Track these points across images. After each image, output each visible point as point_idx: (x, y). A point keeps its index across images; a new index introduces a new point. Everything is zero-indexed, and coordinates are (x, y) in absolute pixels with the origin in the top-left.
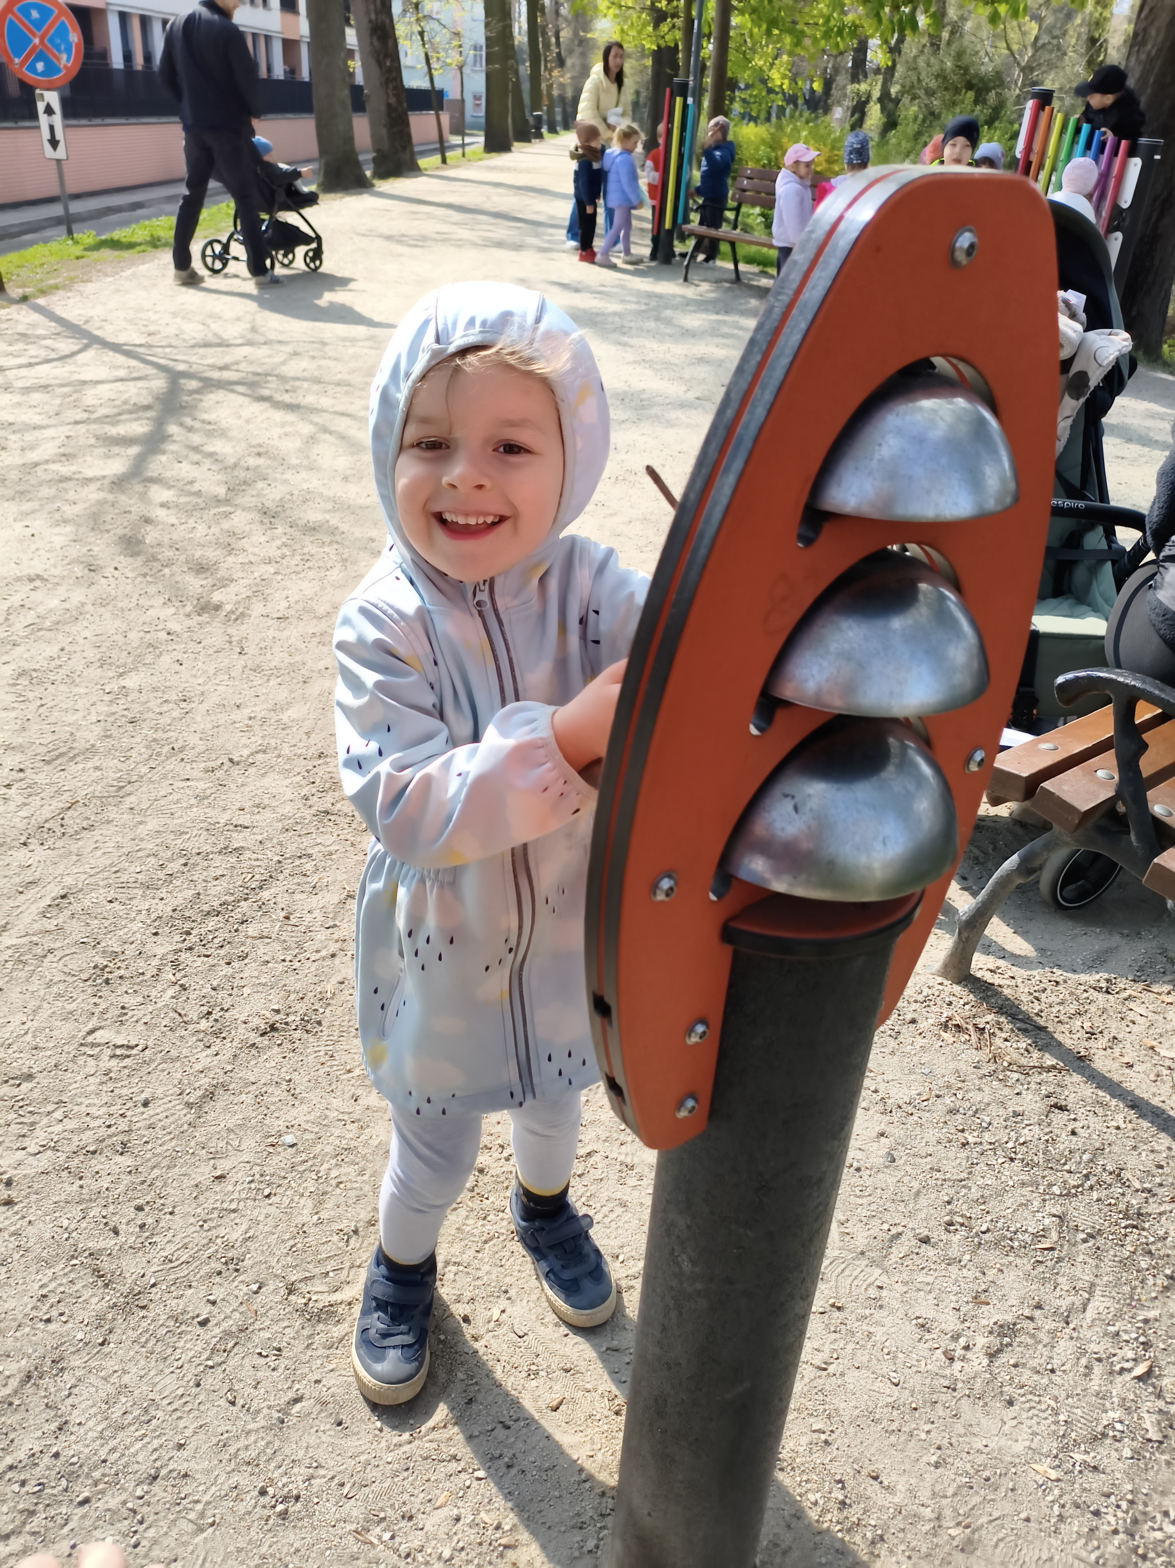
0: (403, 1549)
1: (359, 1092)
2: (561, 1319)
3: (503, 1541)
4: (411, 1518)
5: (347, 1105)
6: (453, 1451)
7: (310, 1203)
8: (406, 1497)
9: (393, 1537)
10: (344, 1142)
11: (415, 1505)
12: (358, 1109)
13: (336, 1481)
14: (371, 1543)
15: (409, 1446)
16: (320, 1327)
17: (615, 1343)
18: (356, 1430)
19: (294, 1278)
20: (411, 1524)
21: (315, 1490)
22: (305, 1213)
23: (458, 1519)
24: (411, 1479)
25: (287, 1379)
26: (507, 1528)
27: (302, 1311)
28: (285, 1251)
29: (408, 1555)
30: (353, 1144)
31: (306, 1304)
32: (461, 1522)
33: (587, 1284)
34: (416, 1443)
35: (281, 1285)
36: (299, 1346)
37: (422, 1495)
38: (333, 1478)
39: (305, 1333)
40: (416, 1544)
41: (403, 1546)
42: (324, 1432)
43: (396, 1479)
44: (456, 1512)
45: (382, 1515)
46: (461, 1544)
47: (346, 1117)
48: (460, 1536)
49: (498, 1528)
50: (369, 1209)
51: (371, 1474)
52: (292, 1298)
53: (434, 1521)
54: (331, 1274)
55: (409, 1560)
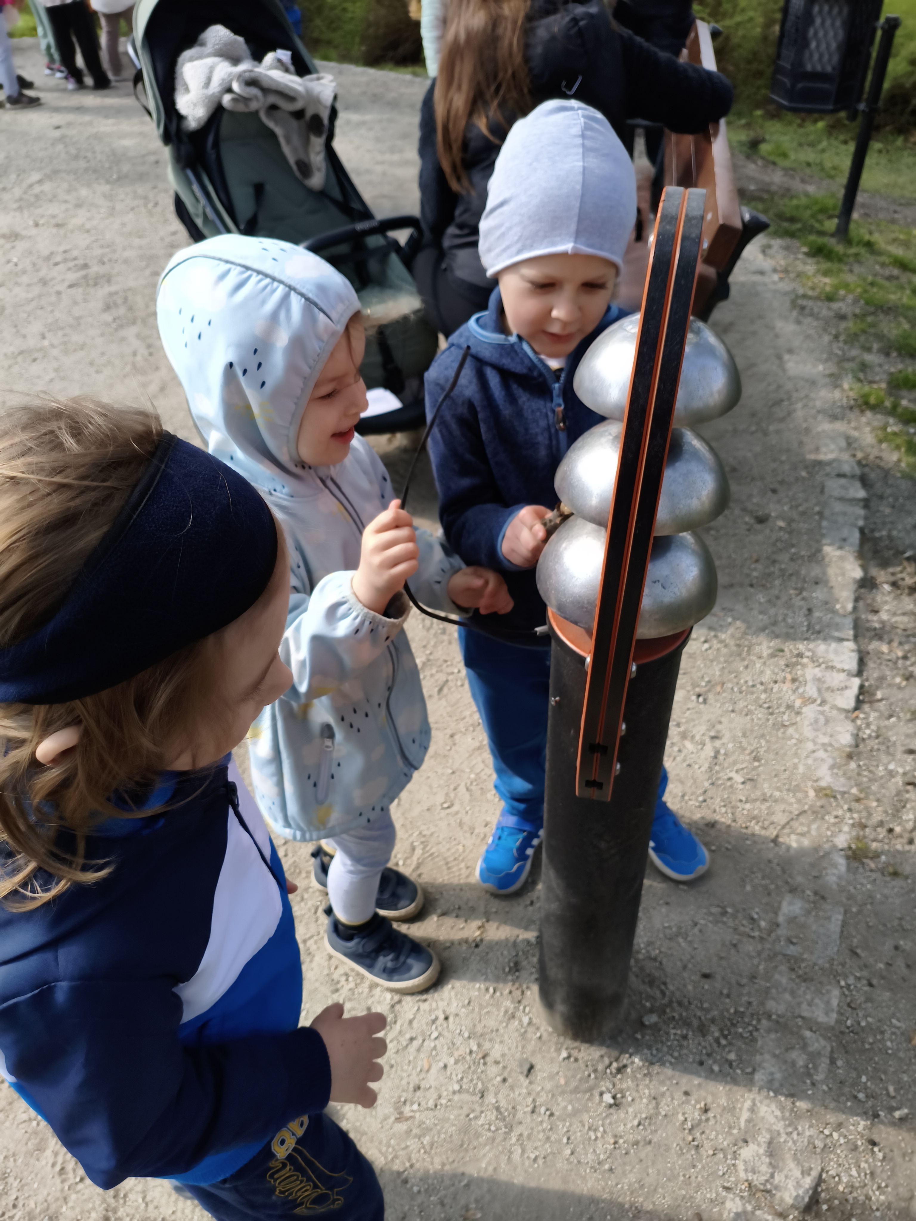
3: (480, 1056)
4: (419, 1088)
8: (406, 1080)
9: (419, 1105)
11: (415, 1080)
20: (422, 1090)
23: (445, 1067)
24: (399, 1069)
26: (475, 1048)
29: (436, 1106)
32: (449, 1066)
33: (400, 891)
37: (414, 1072)
40: (435, 1096)
41: (429, 1103)
44: (440, 1064)
45: (403, 1099)
46: (460, 1076)
48: (455, 1073)
49: (471, 1052)
53: (432, 1079)
55: (439, 1107)
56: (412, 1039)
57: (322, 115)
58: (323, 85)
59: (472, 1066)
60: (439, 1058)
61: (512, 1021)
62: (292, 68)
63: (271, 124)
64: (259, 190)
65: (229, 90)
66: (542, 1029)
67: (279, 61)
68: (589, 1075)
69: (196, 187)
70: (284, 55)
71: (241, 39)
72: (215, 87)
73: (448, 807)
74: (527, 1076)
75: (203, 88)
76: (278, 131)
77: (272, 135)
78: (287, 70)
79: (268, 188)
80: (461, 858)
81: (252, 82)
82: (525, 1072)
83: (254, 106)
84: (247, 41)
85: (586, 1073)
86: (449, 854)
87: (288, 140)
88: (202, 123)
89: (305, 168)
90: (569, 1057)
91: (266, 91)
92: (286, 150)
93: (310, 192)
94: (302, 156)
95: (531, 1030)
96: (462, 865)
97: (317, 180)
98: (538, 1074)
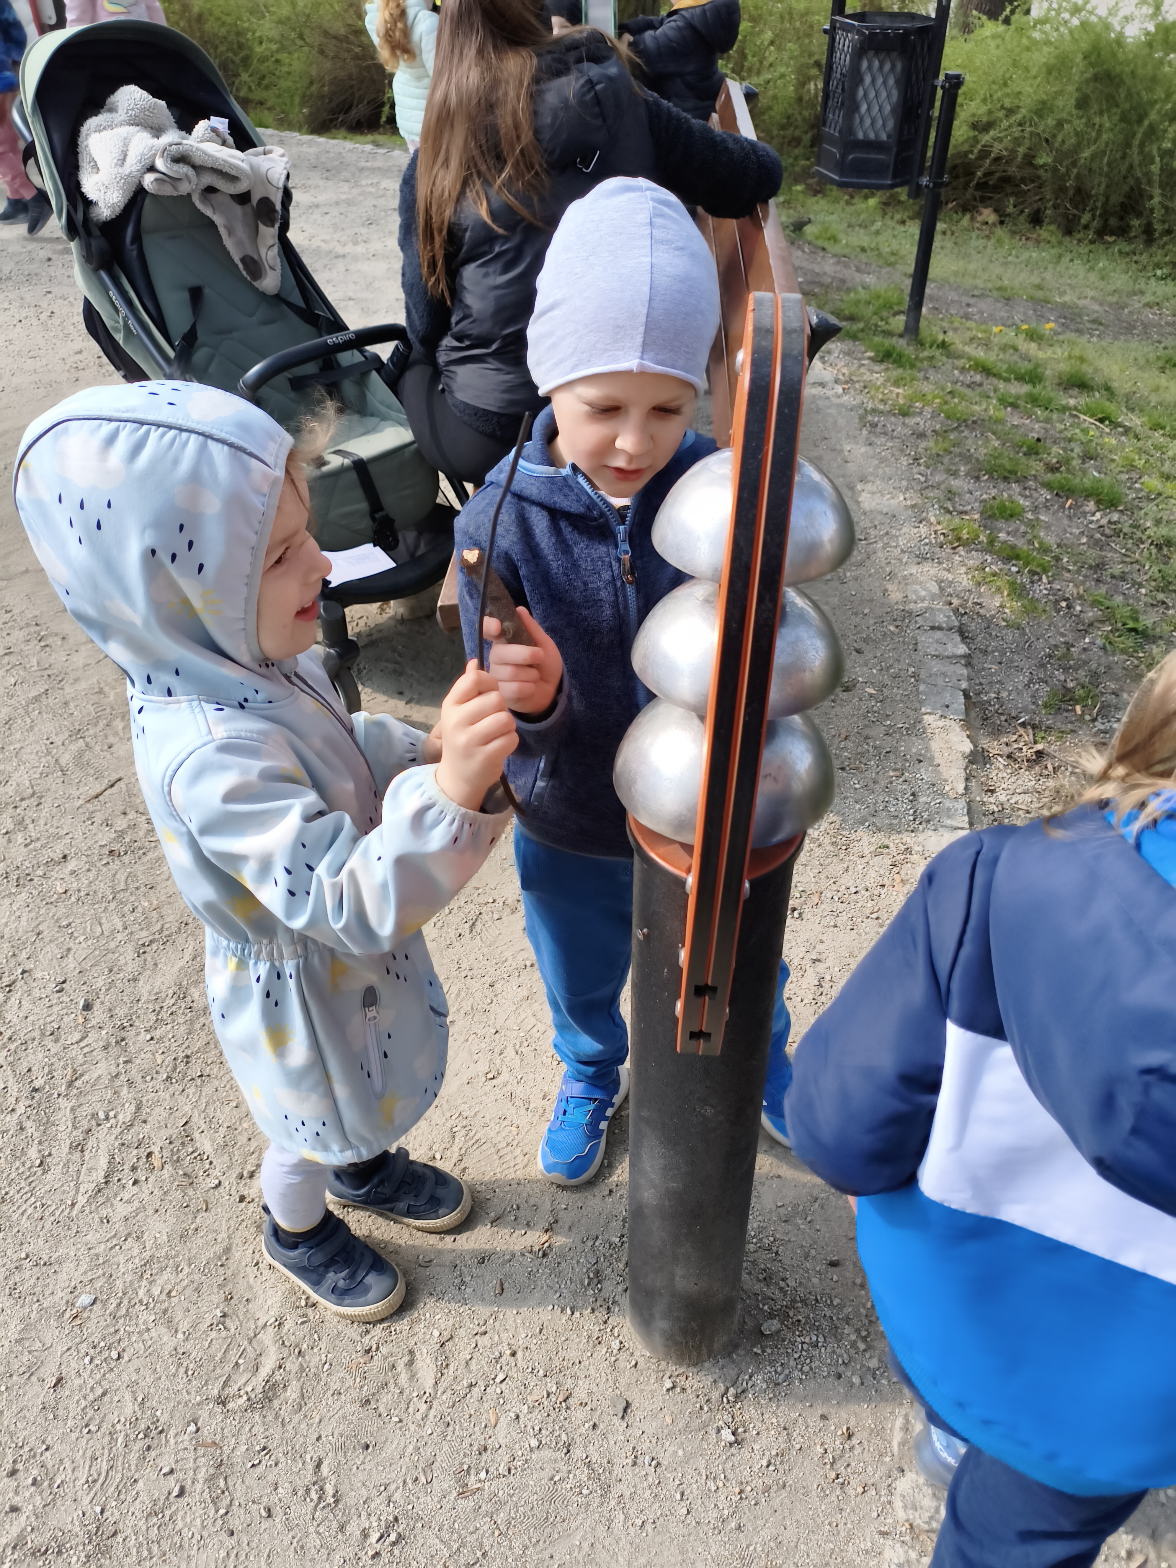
2: (440, 1233)
3: (561, 1399)
4: (485, 1449)
5: (105, 1232)
6: (465, 1383)
7: (163, 1330)
8: (467, 1441)
9: (487, 1472)
10: (137, 1261)
11: (479, 1439)
12: (119, 1226)
13: (409, 1481)
14: (478, 1489)
15: (433, 1410)
18: (383, 1438)
19: (216, 1392)
20: (489, 1451)
21: (402, 1502)
22: (168, 1341)
23: (518, 1417)
24: (457, 1427)
25: (294, 1460)
26: (554, 1389)
27: (251, 1405)
28: (185, 1380)
29: (509, 1470)
31: (248, 1400)
32: (521, 1416)
33: (441, 1192)
35: (211, 1406)
36: (276, 1431)
37: (477, 1429)
38: (405, 1482)
39: (270, 1418)
40: (506, 1458)
41: (501, 1469)
42: (363, 1463)
43: (448, 1438)
44: (513, 1415)
45: (465, 1467)
46: (537, 1428)
47: (115, 1242)
48: (530, 1425)
49: (548, 1395)
50: (215, 1290)
51: (427, 1452)
52: (231, 1406)
53: (502, 1435)
54: (241, 1361)
55: (513, 1472)
56: (471, 1386)
57: (273, 199)
58: (271, 160)
59: (552, 1414)
60: (507, 1407)
61: (598, 1347)
62: (230, 140)
63: (208, 212)
64: (196, 295)
65: (152, 169)
66: (637, 1354)
67: (214, 130)
68: (701, 1408)
69: (113, 293)
70: (220, 123)
71: (163, 103)
72: (132, 165)
73: (494, 1078)
74: (623, 1417)
75: (116, 165)
76: (217, 219)
77: (212, 225)
78: (224, 143)
79: (207, 291)
80: (515, 1143)
81: (181, 159)
82: (620, 1415)
83: (184, 188)
84: (169, 106)
85: (698, 1405)
86: (499, 1138)
87: (230, 233)
88: (118, 211)
89: (254, 267)
90: (674, 1387)
91: (198, 169)
92: (228, 243)
93: (263, 296)
94: (250, 252)
95: (623, 1356)
96: (518, 1151)
97: (270, 282)
98: (637, 1413)
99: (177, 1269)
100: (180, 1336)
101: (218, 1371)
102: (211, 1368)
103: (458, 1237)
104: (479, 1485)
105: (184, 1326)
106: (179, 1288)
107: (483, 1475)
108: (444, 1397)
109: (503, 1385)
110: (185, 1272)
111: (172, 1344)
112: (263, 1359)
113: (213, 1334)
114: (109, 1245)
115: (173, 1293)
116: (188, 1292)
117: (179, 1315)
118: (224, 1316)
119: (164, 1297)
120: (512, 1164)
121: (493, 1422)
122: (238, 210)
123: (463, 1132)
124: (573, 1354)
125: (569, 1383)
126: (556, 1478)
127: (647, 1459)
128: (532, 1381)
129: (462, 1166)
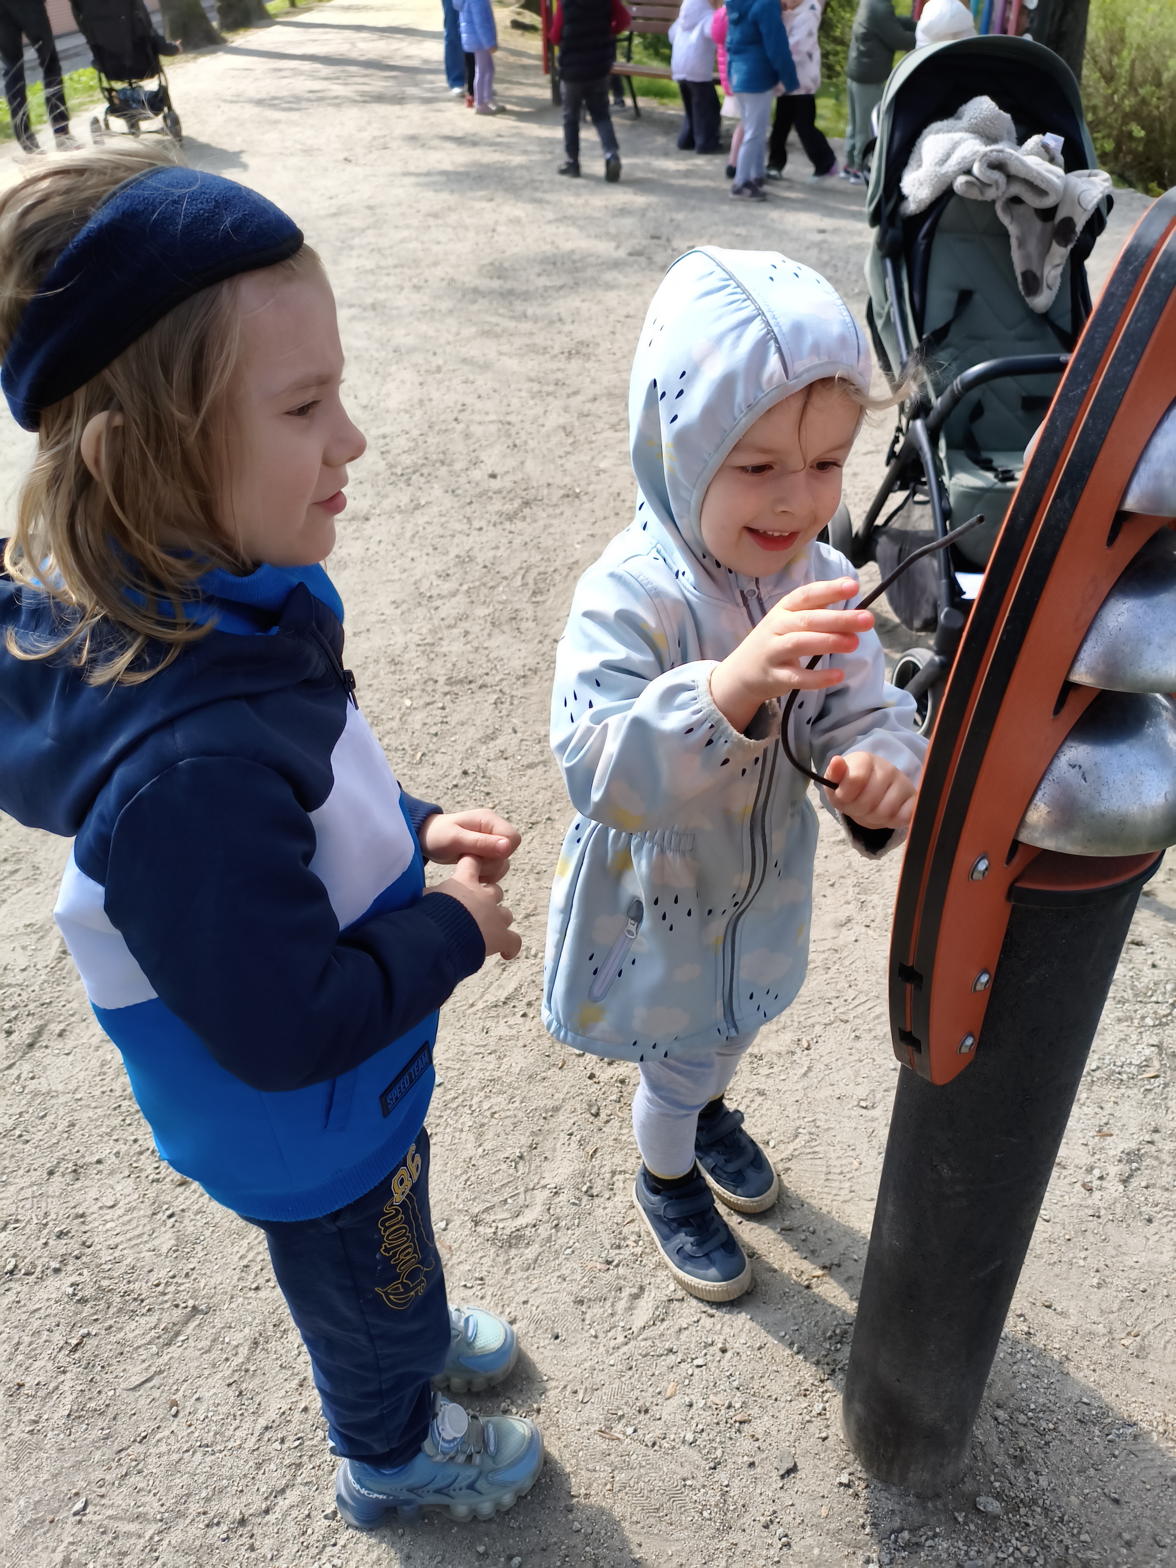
0: (649, 1439)
1: (488, 1024)
2: (731, 1209)
3: (738, 1418)
4: (646, 1411)
5: (481, 1039)
6: (667, 1345)
7: (471, 1137)
8: (637, 1393)
9: (635, 1431)
10: (487, 1074)
11: (647, 1399)
12: (492, 1041)
13: (569, 1389)
14: (618, 1439)
15: (627, 1347)
16: (513, 1252)
17: (787, 1223)
18: (573, 1341)
19: (476, 1211)
20: (648, 1416)
21: (552, 1401)
22: (470, 1149)
23: (691, 1405)
24: (636, 1376)
25: (497, 1305)
26: (738, 1405)
27: (493, 1239)
28: (461, 1186)
29: (654, 1444)
30: (496, 1074)
31: (495, 1233)
32: (695, 1407)
33: (750, 1173)
34: (633, 1343)
35: (467, 1218)
36: (499, 1272)
37: (651, 1389)
38: (565, 1387)
39: (501, 1259)
40: (658, 1433)
41: (648, 1437)
42: (544, 1347)
43: (623, 1379)
44: (687, 1399)
45: (620, 1413)
46: (700, 1427)
47: (482, 1050)
48: (697, 1419)
49: (730, 1406)
50: (528, 1134)
51: (599, 1378)
52: (480, 1229)
53: (669, 1410)
54: (509, 1201)
55: (656, 1448)
56: (671, 1351)
57: (1076, 219)
59: (722, 1424)
60: (688, 1391)
62: (1061, 159)
63: (1005, 220)
64: (965, 297)
65: (968, 172)
67: (1045, 147)
69: (890, 281)
70: (1054, 141)
71: (1008, 116)
72: (952, 164)
75: (936, 164)
76: (1013, 230)
79: (977, 298)
81: (998, 166)
83: (991, 194)
87: (1021, 244)
88: (923, 206)
89: (1033, 283)
90: (848, 1486)
91: (1011, 178)
92: (1016, 255)
93: (1030, 312)
94: (1035, 268)
95: (818, 1422)
97: (1042, 301)
98: (797, 1483)
99: (511, 1100)
100: (480, 1150)
101: (489, 1196)
102: (485, 1190)
103: (745, 1222)
104: (621, 1436)
105: (488, 1146)
106: (503, 1114)
107: (630, 1430)
108: (643, 1344)
109: (697, 1371)
110: (517, 1104)
111: (471, 1153)
112: (527, 1211)
113: (504, 1166)
114: (477, 1050)
115: (496, 1116)
116: (508, 1122)
117: (490, 1135)
118: (521, 1157)
119: (488, 1114)
120: (834, 1192)
121: (668, 1394)
122: (1038, 225)
123: (807, 1137)
124: (775, 1388)
125: (755, 1411)
126: (688, 1483)
127: (780, 1531)
128: (723, 1385)
129: (787, 1165)
